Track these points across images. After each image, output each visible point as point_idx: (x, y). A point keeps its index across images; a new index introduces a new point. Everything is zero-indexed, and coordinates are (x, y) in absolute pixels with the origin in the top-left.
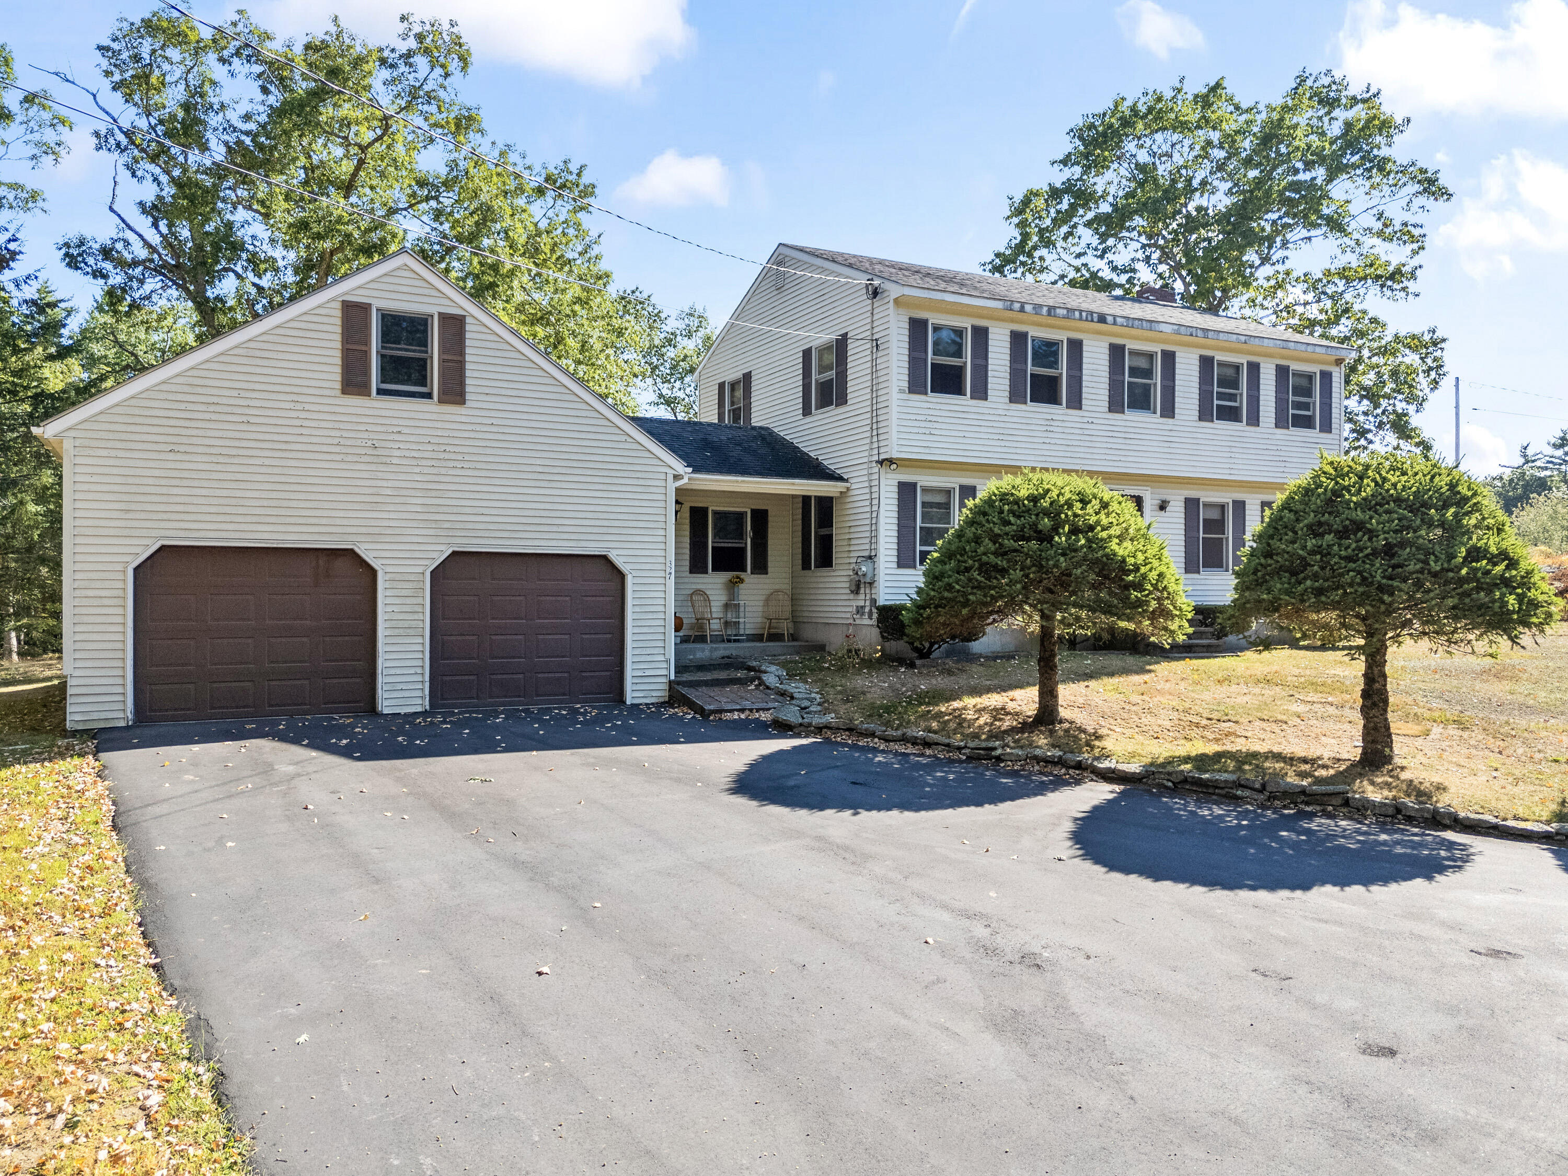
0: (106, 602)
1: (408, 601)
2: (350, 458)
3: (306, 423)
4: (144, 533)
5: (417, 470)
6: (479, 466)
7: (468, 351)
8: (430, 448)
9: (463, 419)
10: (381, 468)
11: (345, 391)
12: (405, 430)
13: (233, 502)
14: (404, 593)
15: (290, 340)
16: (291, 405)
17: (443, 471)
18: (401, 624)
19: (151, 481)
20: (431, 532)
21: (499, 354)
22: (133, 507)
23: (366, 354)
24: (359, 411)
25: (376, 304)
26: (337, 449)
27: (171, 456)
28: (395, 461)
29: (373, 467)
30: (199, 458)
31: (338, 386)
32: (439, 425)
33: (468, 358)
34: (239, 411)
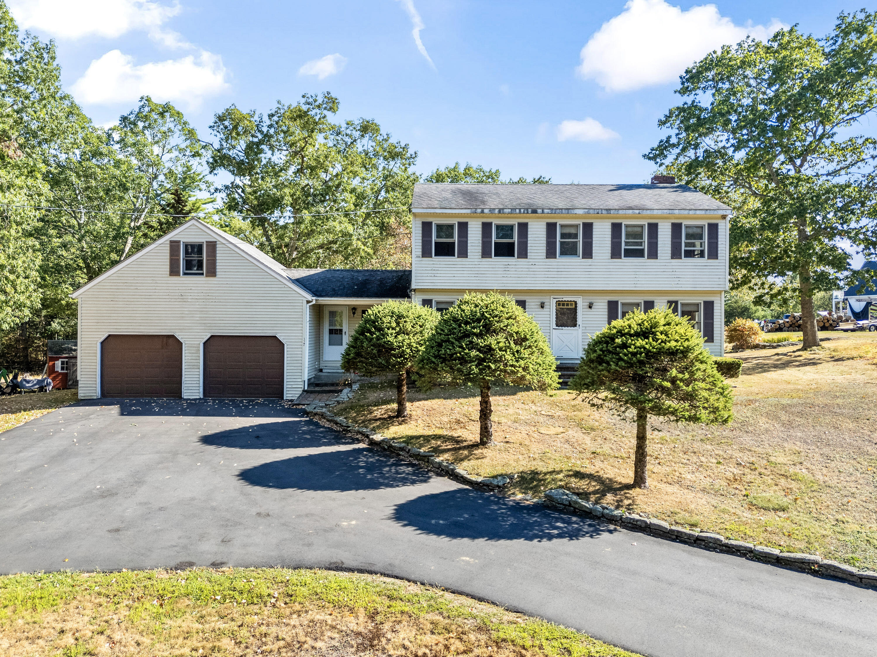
0: (91, 355)
1: (194, 355)
2: (173, 300)
3: (157, 288)
4: (103, 330)
5: (197, 303)
6: (222, 301)
7: (217, 255)
8: (202, 294)
9: (215, 282)
10: (184, 303)
11: (170, 275)
12: (193, 288)
13: (132, 318)
14: (193, 352)
15: (152, 257)
16: (151, 282)
17: (208, 304)
18: (191, 364)
19: (105, 312)
20: (203, 328)
21: (230, 255)
22: (99, 321)
23: (179, 260)
24: (176, 282)
25: (182, 240)
26: (168, 297)
27: (112, 303)
28: (189, 300)
29: (181, 303)
30: (121, 303)
31: (168, 273)
32: (206, 285)
33: (217, 258)
34: (133, 285)
